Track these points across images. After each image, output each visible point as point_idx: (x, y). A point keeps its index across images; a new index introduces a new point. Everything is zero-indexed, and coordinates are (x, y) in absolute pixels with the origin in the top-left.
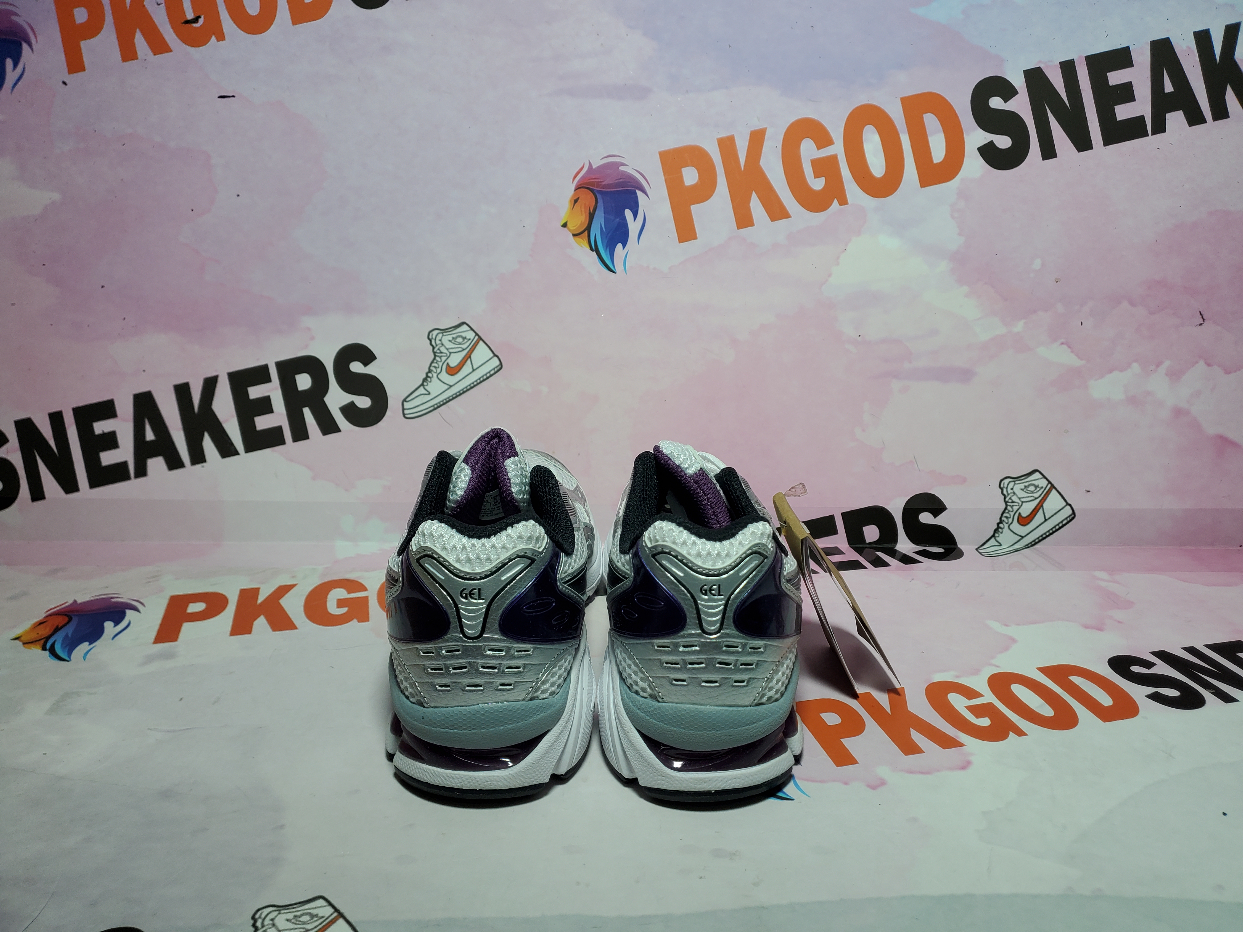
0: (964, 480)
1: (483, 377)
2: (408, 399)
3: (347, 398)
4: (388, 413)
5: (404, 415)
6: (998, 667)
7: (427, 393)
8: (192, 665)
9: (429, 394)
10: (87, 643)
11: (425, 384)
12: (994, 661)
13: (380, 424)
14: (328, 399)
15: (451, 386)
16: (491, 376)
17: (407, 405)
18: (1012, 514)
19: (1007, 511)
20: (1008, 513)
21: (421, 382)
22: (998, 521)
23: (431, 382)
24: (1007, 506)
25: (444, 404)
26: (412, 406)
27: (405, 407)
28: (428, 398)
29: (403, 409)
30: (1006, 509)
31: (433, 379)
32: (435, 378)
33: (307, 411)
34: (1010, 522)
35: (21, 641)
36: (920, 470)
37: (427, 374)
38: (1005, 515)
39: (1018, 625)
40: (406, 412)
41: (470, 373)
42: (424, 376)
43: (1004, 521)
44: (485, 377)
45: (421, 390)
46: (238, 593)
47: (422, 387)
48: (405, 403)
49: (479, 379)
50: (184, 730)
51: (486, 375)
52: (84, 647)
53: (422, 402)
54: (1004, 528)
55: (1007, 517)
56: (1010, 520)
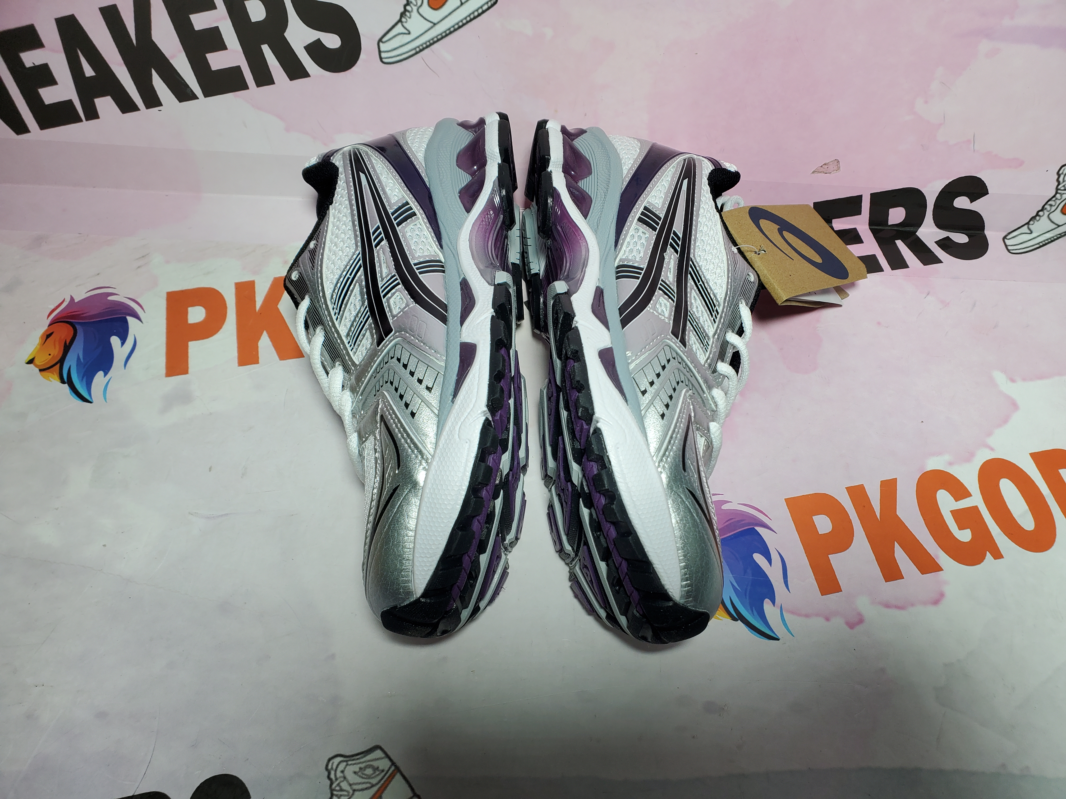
0: (1021, 163)
1: (473, 13)
2: (384, 40)
3: (312, 35)
4: (362, 56)
5: (381, 59)
6: (992, 449)
7: (406, 32)
8: (211, 414)
9: (409, 33)
10: (101, 373)
11: (403, 20)
12: (991, 441)
13: (354, 69)
14: (288, 35)
15: (435, 24)
16: (483, 12)
17: (383, 47)
18: (1058, 202)
19: (1054, 199)
20: (1054, 201)
21: (398, 18)
22: (1040, 208)
23: (410, 18)
24: (1057, 193)
25: (427, 47)
26: (390, 49)
27: (382, 49)
28: (408, 38)
29: (380, 52)
30: (1054, 196)
31: (412, 14)
32: (415, 14)
33: (266, 49)
34: (1052, 210)
35: (36, 366)
36: (974, 151)
37: (405, 6)
38: (1050, 203)
39: (1024, 380)
40: (383, 55)
41: (458, 8)
42: (402, 10)
43: (1046, 209)
44: (476, 14)
45: (399, 29)
46: (233, 290)
47: (400, 25)
48: (381, 44)
49: (469, 16)
50: (222, 516)
51: (477, 10)
52: (99, 378)
53: (401, 44)
54: (1042, 216)
55: (1051, 205)
56: (1053, 208)
